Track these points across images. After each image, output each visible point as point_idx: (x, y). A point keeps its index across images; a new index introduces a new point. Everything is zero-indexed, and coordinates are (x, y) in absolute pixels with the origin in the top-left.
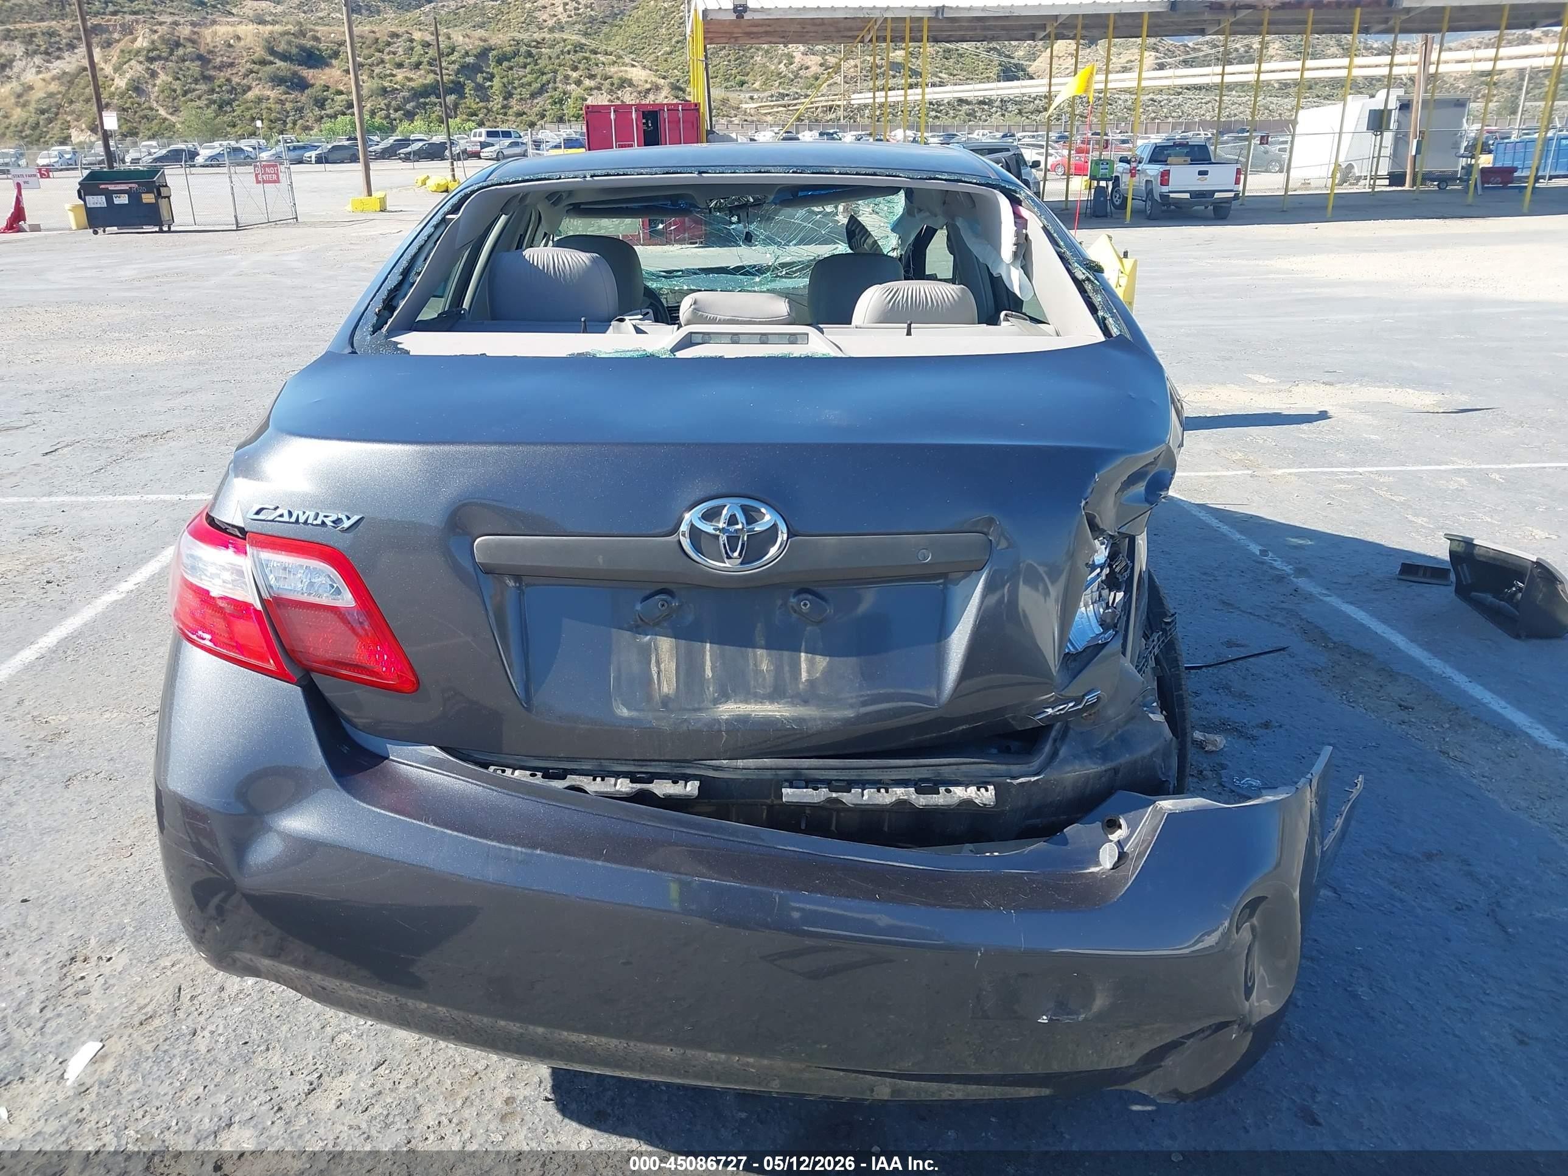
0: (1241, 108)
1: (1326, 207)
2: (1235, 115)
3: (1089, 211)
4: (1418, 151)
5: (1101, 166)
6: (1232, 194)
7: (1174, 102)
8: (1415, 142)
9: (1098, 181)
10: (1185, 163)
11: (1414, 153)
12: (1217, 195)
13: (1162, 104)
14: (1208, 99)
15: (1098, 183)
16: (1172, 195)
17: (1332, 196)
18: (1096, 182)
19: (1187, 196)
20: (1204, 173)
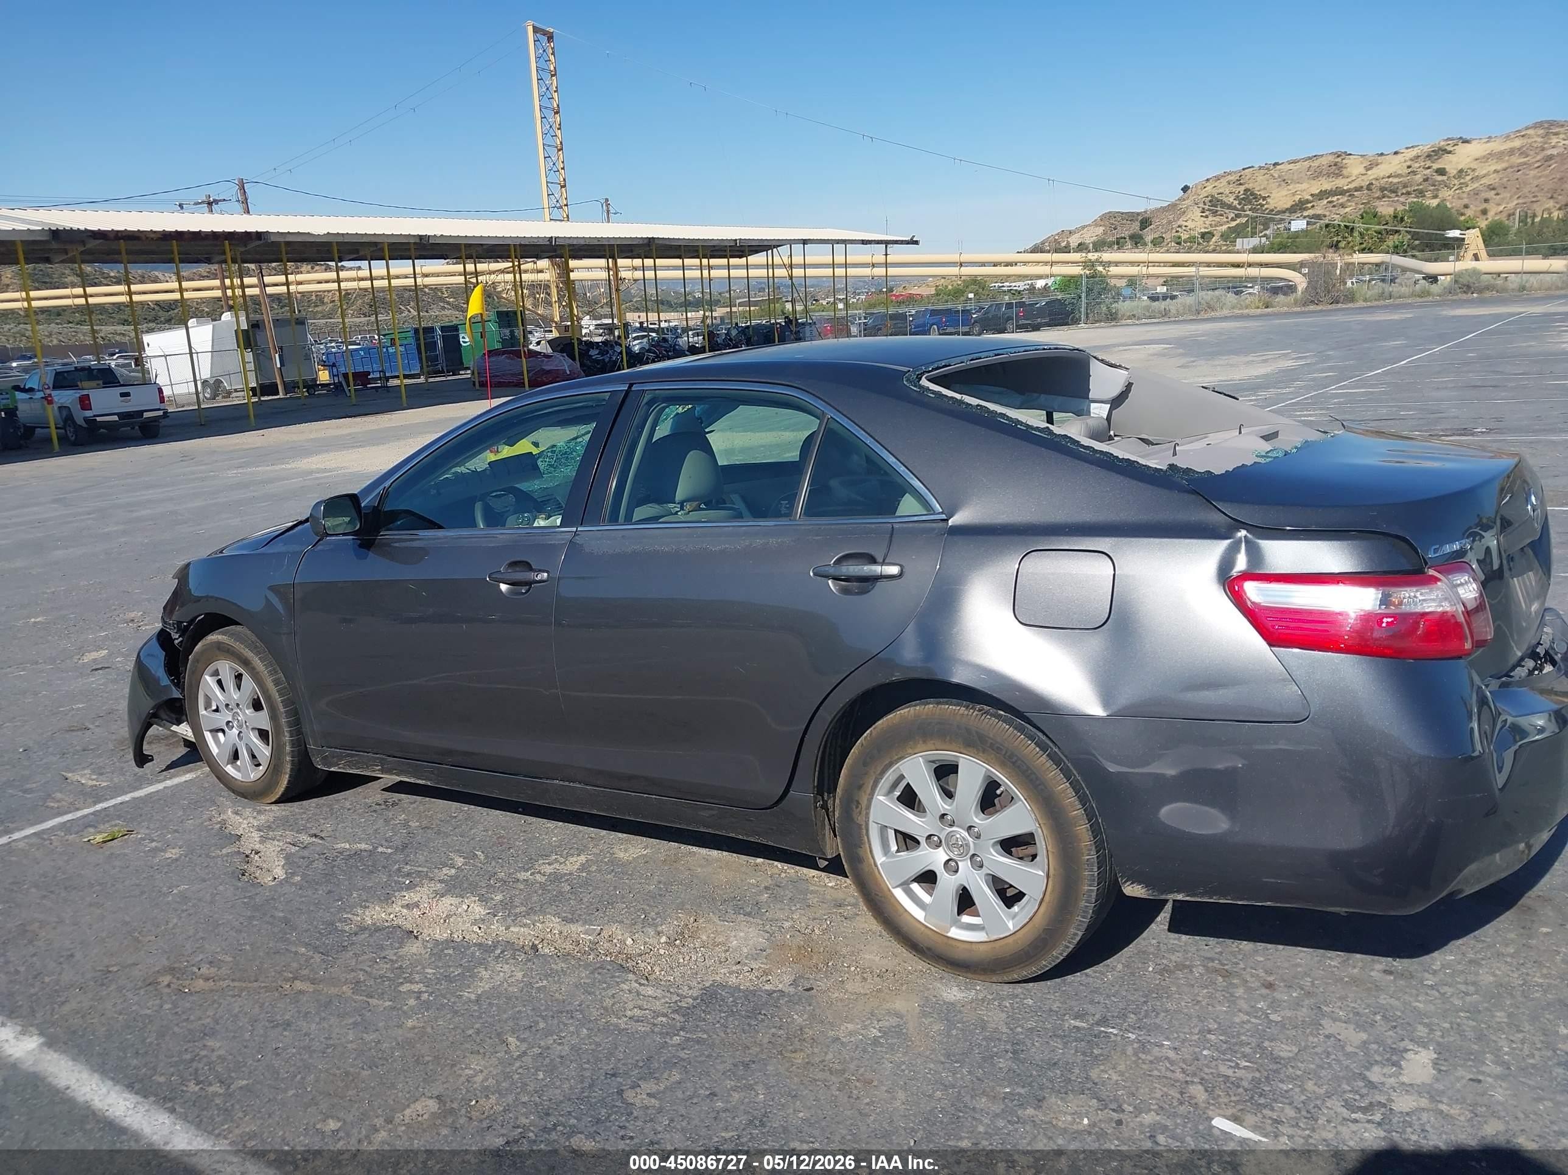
1: (249, 416)
4: (282, 364)
6: (161, 413)
8: (277, 355)
10: (101, 387)
11: (279, 366)
12: (146, 415)
16: (98, 419)
17: (251, 405)
19: (116, 418)
20: (127, 394)
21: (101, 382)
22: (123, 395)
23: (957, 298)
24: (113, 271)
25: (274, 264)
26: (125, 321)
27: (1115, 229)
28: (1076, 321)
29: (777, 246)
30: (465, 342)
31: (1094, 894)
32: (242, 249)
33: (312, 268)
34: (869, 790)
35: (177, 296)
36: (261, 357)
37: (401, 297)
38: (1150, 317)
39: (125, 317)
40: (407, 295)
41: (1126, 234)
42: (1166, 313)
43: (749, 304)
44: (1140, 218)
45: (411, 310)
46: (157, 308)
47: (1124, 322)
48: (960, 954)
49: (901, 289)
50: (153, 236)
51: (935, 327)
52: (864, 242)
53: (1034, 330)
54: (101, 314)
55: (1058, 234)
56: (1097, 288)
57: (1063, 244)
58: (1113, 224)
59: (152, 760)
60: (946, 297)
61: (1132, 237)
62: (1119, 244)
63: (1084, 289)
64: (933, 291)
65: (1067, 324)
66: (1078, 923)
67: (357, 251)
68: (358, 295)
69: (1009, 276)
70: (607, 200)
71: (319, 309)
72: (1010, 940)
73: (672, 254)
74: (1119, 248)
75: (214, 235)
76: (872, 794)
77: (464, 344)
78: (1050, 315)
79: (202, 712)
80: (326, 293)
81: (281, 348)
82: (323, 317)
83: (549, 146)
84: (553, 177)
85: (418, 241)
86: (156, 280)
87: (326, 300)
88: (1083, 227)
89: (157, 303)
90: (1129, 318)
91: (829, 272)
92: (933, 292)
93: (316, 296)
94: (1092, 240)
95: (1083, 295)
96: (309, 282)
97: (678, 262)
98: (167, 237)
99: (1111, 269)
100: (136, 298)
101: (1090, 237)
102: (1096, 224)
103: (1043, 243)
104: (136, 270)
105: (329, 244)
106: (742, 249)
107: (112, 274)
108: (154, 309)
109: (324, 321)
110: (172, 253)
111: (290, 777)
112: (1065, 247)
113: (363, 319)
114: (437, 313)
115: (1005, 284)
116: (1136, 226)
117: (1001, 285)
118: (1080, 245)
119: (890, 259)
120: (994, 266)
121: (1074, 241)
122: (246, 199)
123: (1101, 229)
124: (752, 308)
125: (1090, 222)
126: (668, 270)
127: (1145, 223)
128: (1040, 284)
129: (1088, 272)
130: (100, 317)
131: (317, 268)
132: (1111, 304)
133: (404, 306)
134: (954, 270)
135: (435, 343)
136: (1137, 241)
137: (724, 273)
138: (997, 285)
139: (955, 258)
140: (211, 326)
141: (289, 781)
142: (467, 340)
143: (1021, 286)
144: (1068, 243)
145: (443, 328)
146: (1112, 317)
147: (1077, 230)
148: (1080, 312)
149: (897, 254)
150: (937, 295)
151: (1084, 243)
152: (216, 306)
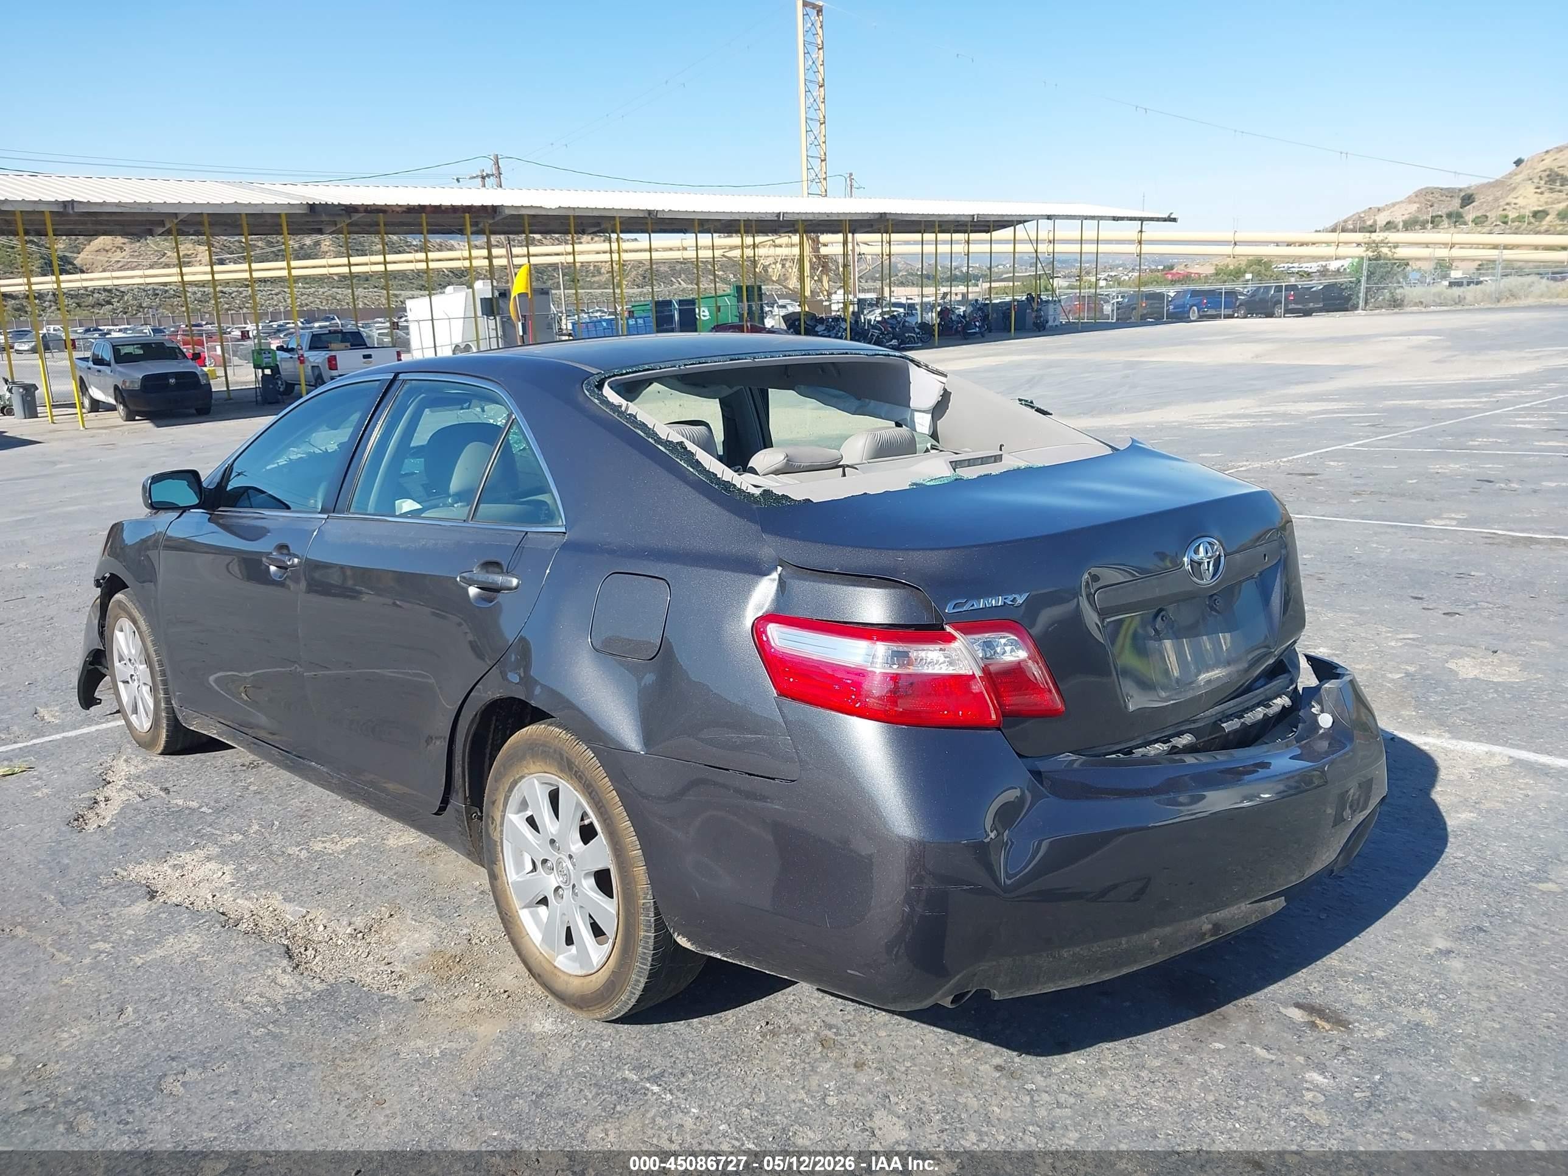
0: (311, 299)
2: (307, 305)
3: (259, 398)
4: (524, 332)
5: (264, 356)
7: (245, 294)
8: (520, 324)
9: (263, 369)
10: (346, 349)
11: (521, 334)
13: (233, 295)
14: (277, 291)
15: (263, 372)
18: (260, 371)
20: (369, 356)
21: (348, 344)
22: (365, 357)
23: (1238, 278)
24: (415, 240)
25: (557, 236)
26: (423, 286)
27: (1431, 206)
28: (1355, 307)
29: (1019, 222)
30: (704, 316)
31: (651, 941)
32: (491, 221)
33: (592, 239)
34: (501, 807)
35: (467, 264)
36: (506, 325)
37: (673, 269)
38: (1441, 305)
39: (423, 283)
40: (678, 267)
41: (1443, 212)
42: (1460, 301)
43: (1013, 279)
44: (1462, 194)
45: (682, 282)
46: (451, 274)
47: (1408, 309)
48: (560, 985)
49: (1182, 267)
50: (399, 209)
51: (1195, 308)
52: (1115, 219)
53: (1305, 315)
54: (403, 280)
55: (1364, 212)
56: (1380, 272)
57: (1369, 223)
58: (1429, 201)
59: (100, 703)
60: (1225, 278)
61: (1449, 215)
62: (1435, 222)
63: (1365, 273)
64: (1212, 271)
65: (1347, 310)
66: (638, 969)
67: (599, 224)
68: (633, 267)
69: (1301, 257)
70: (851, 175)
71: (596, 279)
72: (594, 977)
73: (913, 229)
74: (1433, 227)
75: (454, 209)
76: (504, 811)
77: (703, 318)
78: (1324, 300)
79: (117, 664)
80: (603, 264)
81: (524, 317)
82: (599, 287)
83: (812, 119)
84: (814, 152)
85: (647, 216)
86: (451, 249)
87: (603, 270)
88: (1394, 205)
89: (451, 270)
90: (1416, 305)
91: (1076, 248)
92: (1214, 271)
93: (595, 266)
94: (1404, 218)
95: (1363, 279)
96: (588, 252)
97: (917, 237)
98: (411, 210)
99: (1398, 250)
100: (432, 265)
101: (1399, 216)
102: (1409, 200)
103: (1345, 221)
104: (435, 239)
105: (567, 217)
106: (988, 224)
107: (415, 243)
108: (448, 276)
109: (599, 291)
110: (421, 225)
111: (167, 731)
112: (1371, 226)
113: (637, 291)
114: (706, 286)
115: (1294, 265)
116: (1456, 203)
117: (1291, 265)
118: (1388, 223)
119: (1145, 236)
120: (1288, 245)
121: (1382, 219)
122: (500, 174)
123: (1415, 207)
124: (1016, 284)
125: (1402, 199)
126: (905, 245)
127: (1468, 199)
128: (1333, 265)
129: (1372, 254)
130: (402, 282)
131: (596, 239)
132: (1395, 289)
133: (675, 278)
134: (1228, 250)
135: (673, 316)
136: (1456, 218)
137: (986, 248)
138: (1286, 265)
139: (1229, 236)
140: (464, 294)
141: (167, 735)
142: (707, 313)
143: (1314, 267)
144: (1375, 222)
145: (680, 302)
146: (1396, 304)
147: (1388, 207)
148: (1358, 298)
149: (1153, 231)
150: (1217, 274)
151: (1393, 222)
152: (503, 274)
